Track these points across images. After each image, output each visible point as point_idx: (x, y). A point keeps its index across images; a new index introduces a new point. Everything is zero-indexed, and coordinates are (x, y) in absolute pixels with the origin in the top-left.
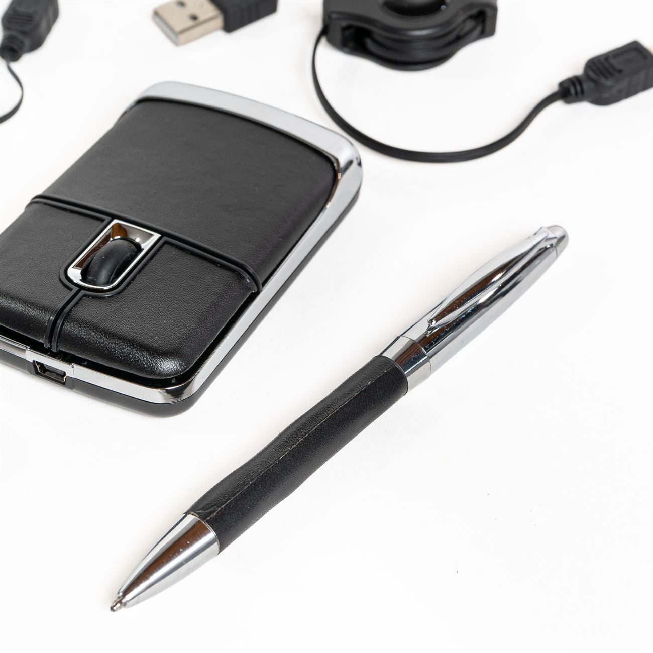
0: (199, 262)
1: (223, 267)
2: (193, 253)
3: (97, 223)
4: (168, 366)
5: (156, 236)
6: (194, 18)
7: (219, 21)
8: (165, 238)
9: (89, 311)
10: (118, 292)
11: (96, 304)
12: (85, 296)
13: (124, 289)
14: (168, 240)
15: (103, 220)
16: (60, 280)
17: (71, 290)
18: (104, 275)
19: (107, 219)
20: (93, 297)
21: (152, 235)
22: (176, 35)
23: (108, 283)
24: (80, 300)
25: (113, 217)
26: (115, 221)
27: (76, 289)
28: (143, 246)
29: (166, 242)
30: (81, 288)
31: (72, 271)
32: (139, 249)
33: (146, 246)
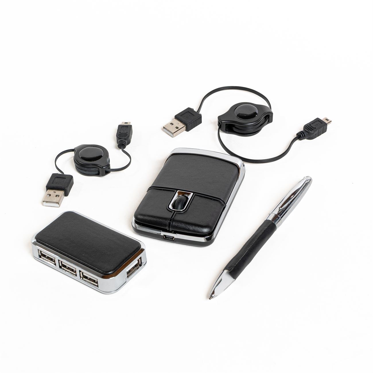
0: (207, 199)
1: (214, 200)
2: (204, 197)
3: (173, 192)
4: (206, 230)
5: (192, 194)
6: (177, 128)
7: (185, 128)
8: (195, 194)
9: (179, 217)
10: (185, 212)
11: (181, 215)
12: (177, 213)
13: (188, 210)
14: (196, 194)
15: (174, 191)
16: (168, 210)
17: (172, 212)
18: (180, 207)
19: (176, 190)
20: (179, 213)
21: (191, 193)
22: (172, 134)
23: (181, 209)
24: (176, 214)
25: (177, 190)
26: (178, 191)
27: (173, 212)
28: (188, 197)
29: (195, 195)
30: (175, 211)
31: (170, 207)
32: (187, 198)
33: (190, 197)
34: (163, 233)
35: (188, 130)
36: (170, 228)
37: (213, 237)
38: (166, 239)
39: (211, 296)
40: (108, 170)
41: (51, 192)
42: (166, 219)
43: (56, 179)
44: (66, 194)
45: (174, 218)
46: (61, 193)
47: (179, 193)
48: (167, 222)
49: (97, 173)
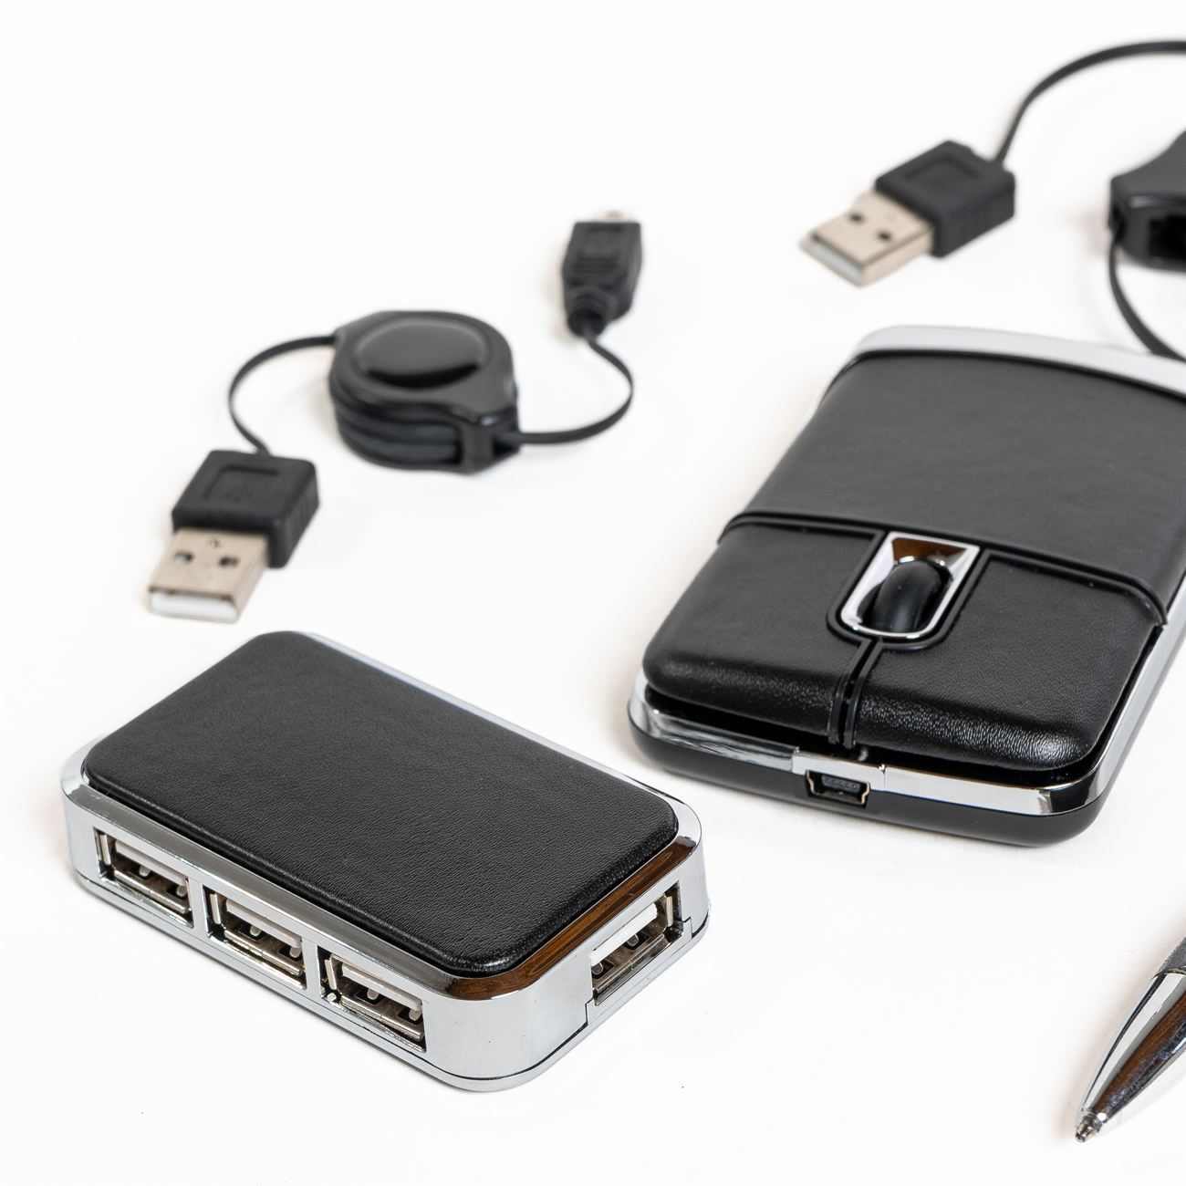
0: (1057, 583)
1: (1098, 586)
2: (1042, 571)
3: (860, 543)
4: (1050, 749)
5: (972, 552)
6: (885, 236)
7: (925, 241)
8: (987, 553)
9: (894, 674)
10: (934, 643)
11: (907, 662)
12: (885, 650)
13: (947, 634)
14: (994, 554)
15: (870, 537)
16: (834, 632)
17: (858, 644)
18: (902, 617)
19: (879, 534)
20: (899, 652)
21: (961, 551)
22: (855, 268)
23: (911, 630)
24: (879, 657)
25: (887, 529)
26: (893, 536)
27: (866, 643)
28: (952, 569)
29: (992, 558)
30: (874, 639)
31: (850, 614)
32: (945, 576)
33: (959, 568)
34: (802, 763)
35: (941, 248)
36: (848, 735)
37: (1095, 787)
38: (819, 793)
39: (1091, 1123)
40: (507, 437)
41: (197, 542)
42: (822, 681)
43: (230, 480)
44: (277, 557)
45: (869, 675)
46: (250, 548)
47: (900, 549)
48: (830, 700)
49: (447, 451)
